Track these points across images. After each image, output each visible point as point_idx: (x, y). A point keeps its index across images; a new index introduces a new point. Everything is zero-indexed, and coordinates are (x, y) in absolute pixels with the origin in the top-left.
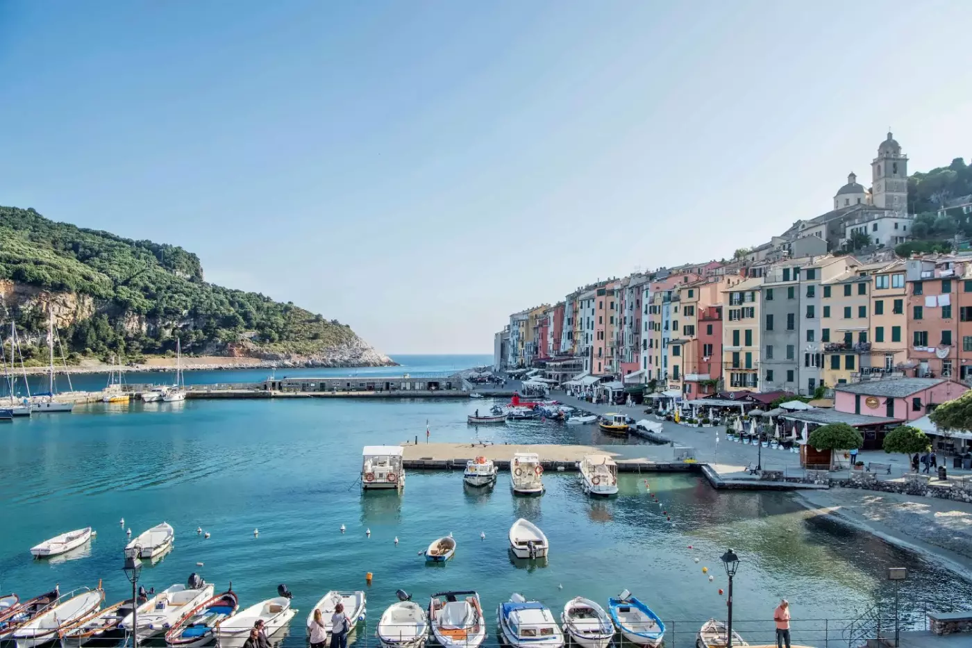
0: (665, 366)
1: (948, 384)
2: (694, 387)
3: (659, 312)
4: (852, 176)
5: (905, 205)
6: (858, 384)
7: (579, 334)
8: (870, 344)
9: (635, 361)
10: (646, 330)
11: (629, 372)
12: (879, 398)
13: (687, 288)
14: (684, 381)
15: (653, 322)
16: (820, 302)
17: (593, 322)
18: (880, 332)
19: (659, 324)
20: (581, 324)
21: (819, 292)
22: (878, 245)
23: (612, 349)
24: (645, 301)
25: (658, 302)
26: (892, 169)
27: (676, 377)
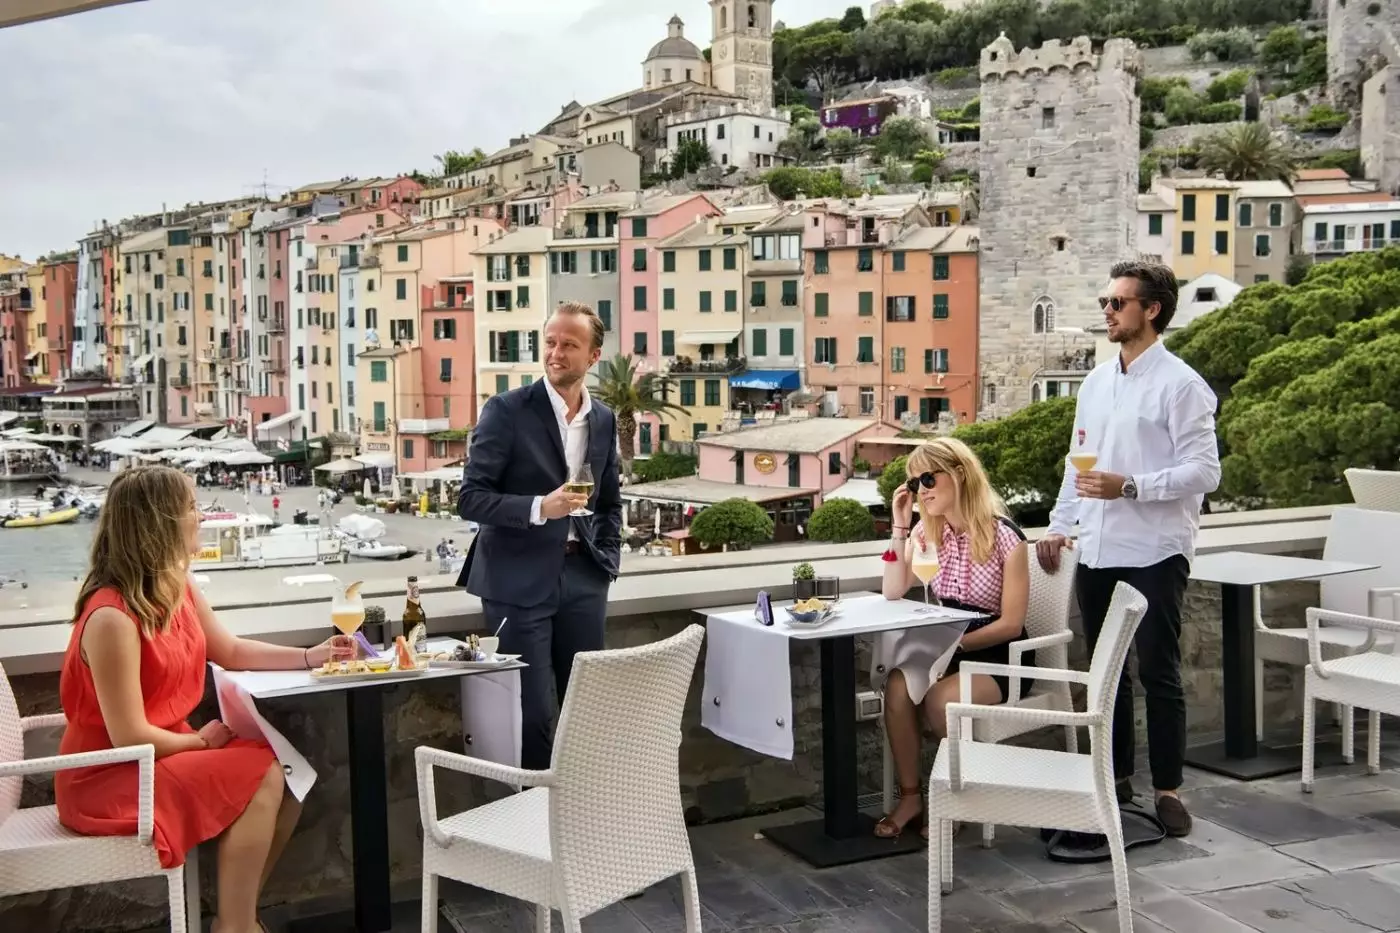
0: (351, 402)
1: (879, 429)
2: (420, 447)
3: (332, 290)
4: (676, 22)
5: (769, 91)
6: (738, 430)
7: (124, 331)
8: (744, 360)
9: (276, 394)
10: (300, 325)
11: (266, 417)
12: (776, 456)
13: (393, 242)
14: (397, 434)
15: (318, 310)
16: (658, 281)
17: (160, 305)
18: (760, 337)
19: (332, 315)
20: (129, 309)
21: (656, 261)
22: (727, 167)
23: (213, 367)
24: (296, 264)
25: (329, 266)
26: (747, 19)
27: (380, 425)
